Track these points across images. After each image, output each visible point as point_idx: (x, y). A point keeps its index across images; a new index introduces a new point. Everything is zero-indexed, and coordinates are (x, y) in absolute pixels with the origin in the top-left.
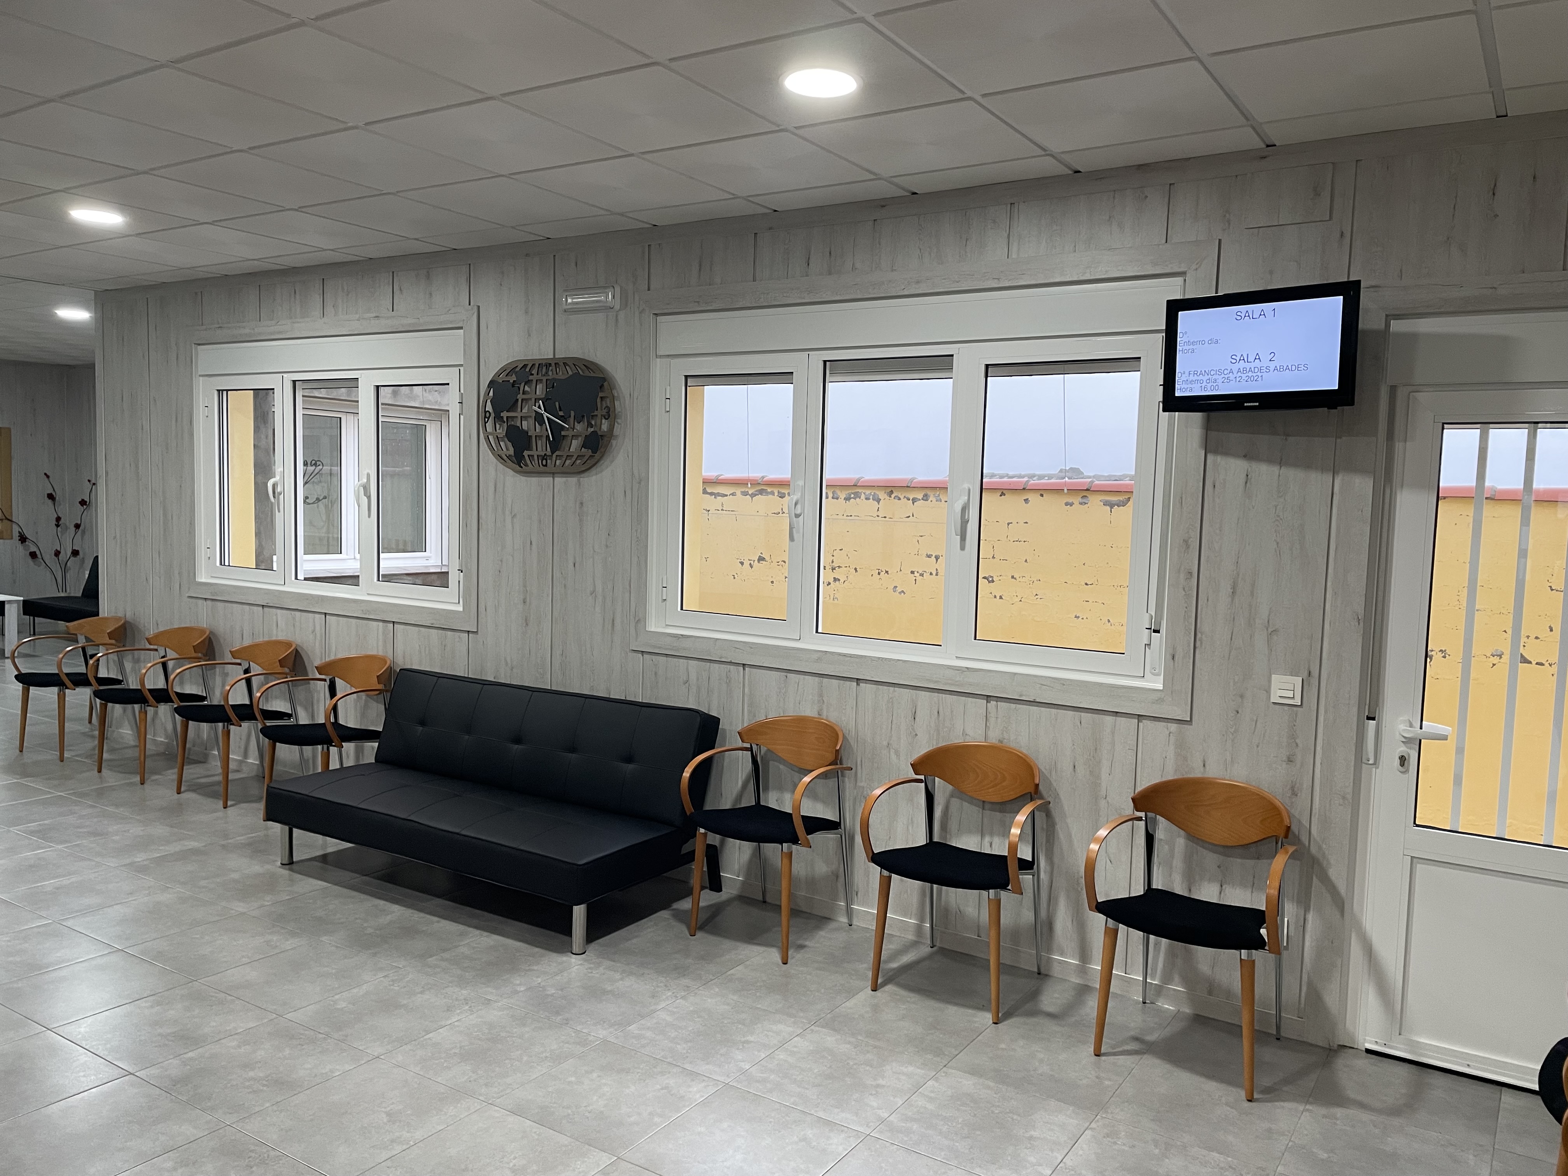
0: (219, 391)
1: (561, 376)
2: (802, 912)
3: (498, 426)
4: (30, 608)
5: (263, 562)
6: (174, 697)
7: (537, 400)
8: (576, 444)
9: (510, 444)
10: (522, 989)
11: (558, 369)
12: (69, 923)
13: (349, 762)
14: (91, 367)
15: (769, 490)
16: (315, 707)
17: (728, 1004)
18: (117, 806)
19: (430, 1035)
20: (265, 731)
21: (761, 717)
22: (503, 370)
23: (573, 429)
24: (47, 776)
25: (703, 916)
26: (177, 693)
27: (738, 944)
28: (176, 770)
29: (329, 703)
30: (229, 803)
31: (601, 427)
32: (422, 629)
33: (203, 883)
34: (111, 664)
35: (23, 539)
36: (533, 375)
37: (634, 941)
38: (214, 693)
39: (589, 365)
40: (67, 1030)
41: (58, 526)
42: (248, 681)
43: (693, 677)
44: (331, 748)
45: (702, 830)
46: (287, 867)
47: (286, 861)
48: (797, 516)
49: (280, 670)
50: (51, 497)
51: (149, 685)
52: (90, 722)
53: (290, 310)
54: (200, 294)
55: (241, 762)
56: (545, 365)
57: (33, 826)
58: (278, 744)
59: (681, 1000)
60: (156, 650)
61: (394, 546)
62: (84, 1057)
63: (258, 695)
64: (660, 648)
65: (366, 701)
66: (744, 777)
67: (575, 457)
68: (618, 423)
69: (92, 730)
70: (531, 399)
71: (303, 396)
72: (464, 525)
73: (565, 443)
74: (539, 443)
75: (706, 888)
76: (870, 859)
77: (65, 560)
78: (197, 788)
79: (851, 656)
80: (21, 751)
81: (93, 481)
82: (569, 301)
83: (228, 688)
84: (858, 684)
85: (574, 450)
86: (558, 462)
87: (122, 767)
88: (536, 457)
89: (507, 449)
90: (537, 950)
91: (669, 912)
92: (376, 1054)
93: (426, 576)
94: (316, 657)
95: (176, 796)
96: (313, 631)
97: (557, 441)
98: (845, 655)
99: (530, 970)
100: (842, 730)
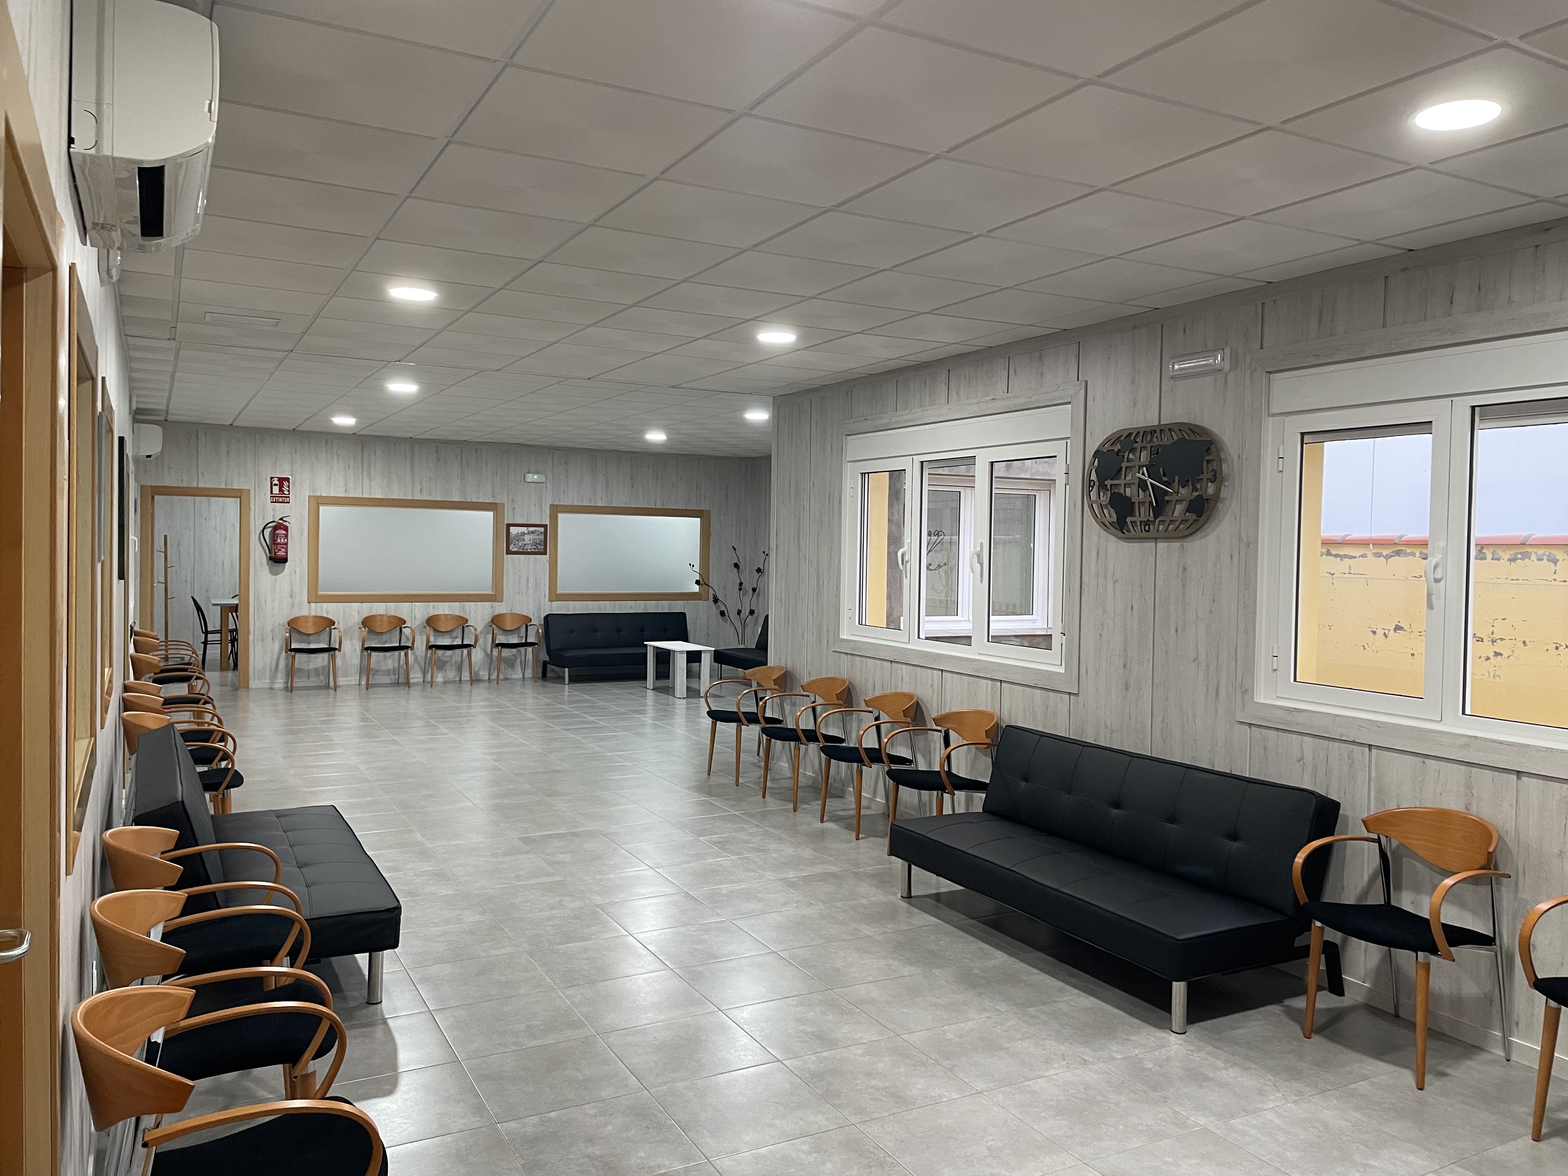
0: (862, 474)
1: (1166, 441)
2: (1444, 1035)
3: (1102, 494)
4: (720, 657)
5: (893, 623)
6: (821, 738)
7: (1140, 467)
8: (1179, 508)
9: (1112, 511)
10: (1119, 1057)
11: (1163, 436)
12: (738, 923)
13: (960, 810)
14: (768, 458)
15: (1409, 551)
16: (932, 756)
17: (1347, 1120)
18: (775, 828)
19: (1029, 1083)
20: (891, 774)
21: (1392, 806)
22: (1108, 440)
23: (1178, 493)
24: (728, 797)
25: (1320, 1020)
26: (822, 734)
27: (1364, 1057)
28: (820, 802)
29: (944, 752)
30: (861, 836)
31: (1206, 491)
32: (1027, 689)
33: (839, 904)
34: (775, 705)
35: (716, 600)
36: (1137, 442)
37: (1240, 1031)
38: (851, 737)
39: (1194, 429)
40: (733, 1013)
41: (740, 590)
42: (878, 728)
43: (1308, 756)
44: (945, 795)
45: (1318, 924)
46: (906, 900)
47: (905, 895)
48: (1437, 581)
49: (903, 719)
50: (736, 566)
51: (802, 726)
52: (758, 755)
53: (921, 400)
54: (850, 393)
55: (871, 800)
56: (1150, 432)
57: (715, 837)
58: (900, 786)
59: (1292, 1105)
60: (808, 696)
61: (1004, 609)
62: (744, 1040)
63: (886, 740)
64: (1269, 721)
65: (975, 754)
66: (1370, 871)
67: (1179, 522)
68: (1225, 486)
69: (759, 762)
70: (1135, 466)
71: (929, 474)
72: (1067, 591)
73: (1169, 508)
74: (1142, 509)
75: (1324, 989)
76: (1532, 984)
77: (745, 618)
78: (835, 819)
79: (1510, 744)
80: (709, 775)
81: (766, 553)
82: (1176, 367)
83: (862, 732)
84: (1518, 778)
85: (1178, 515)
86: (1161, 527)
87: (780, 795)
88: (1138, 523)
89: (1110, 516)
90: (1135, 1020)
91: (1281, 1008)
92: (979, 1089)
93: (1033, 638)
94: (933, 711)
95: (819, 825)
96: (932, 685)
97: (1160, 506)
98: (1501, 743)
99: (1128, 1040)
100: (1498, 831)
